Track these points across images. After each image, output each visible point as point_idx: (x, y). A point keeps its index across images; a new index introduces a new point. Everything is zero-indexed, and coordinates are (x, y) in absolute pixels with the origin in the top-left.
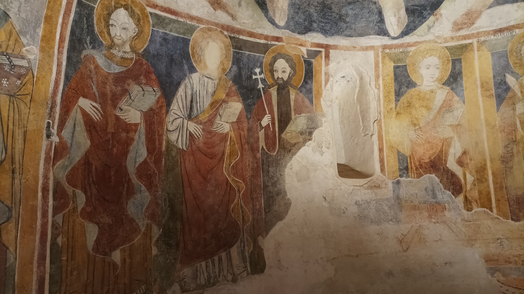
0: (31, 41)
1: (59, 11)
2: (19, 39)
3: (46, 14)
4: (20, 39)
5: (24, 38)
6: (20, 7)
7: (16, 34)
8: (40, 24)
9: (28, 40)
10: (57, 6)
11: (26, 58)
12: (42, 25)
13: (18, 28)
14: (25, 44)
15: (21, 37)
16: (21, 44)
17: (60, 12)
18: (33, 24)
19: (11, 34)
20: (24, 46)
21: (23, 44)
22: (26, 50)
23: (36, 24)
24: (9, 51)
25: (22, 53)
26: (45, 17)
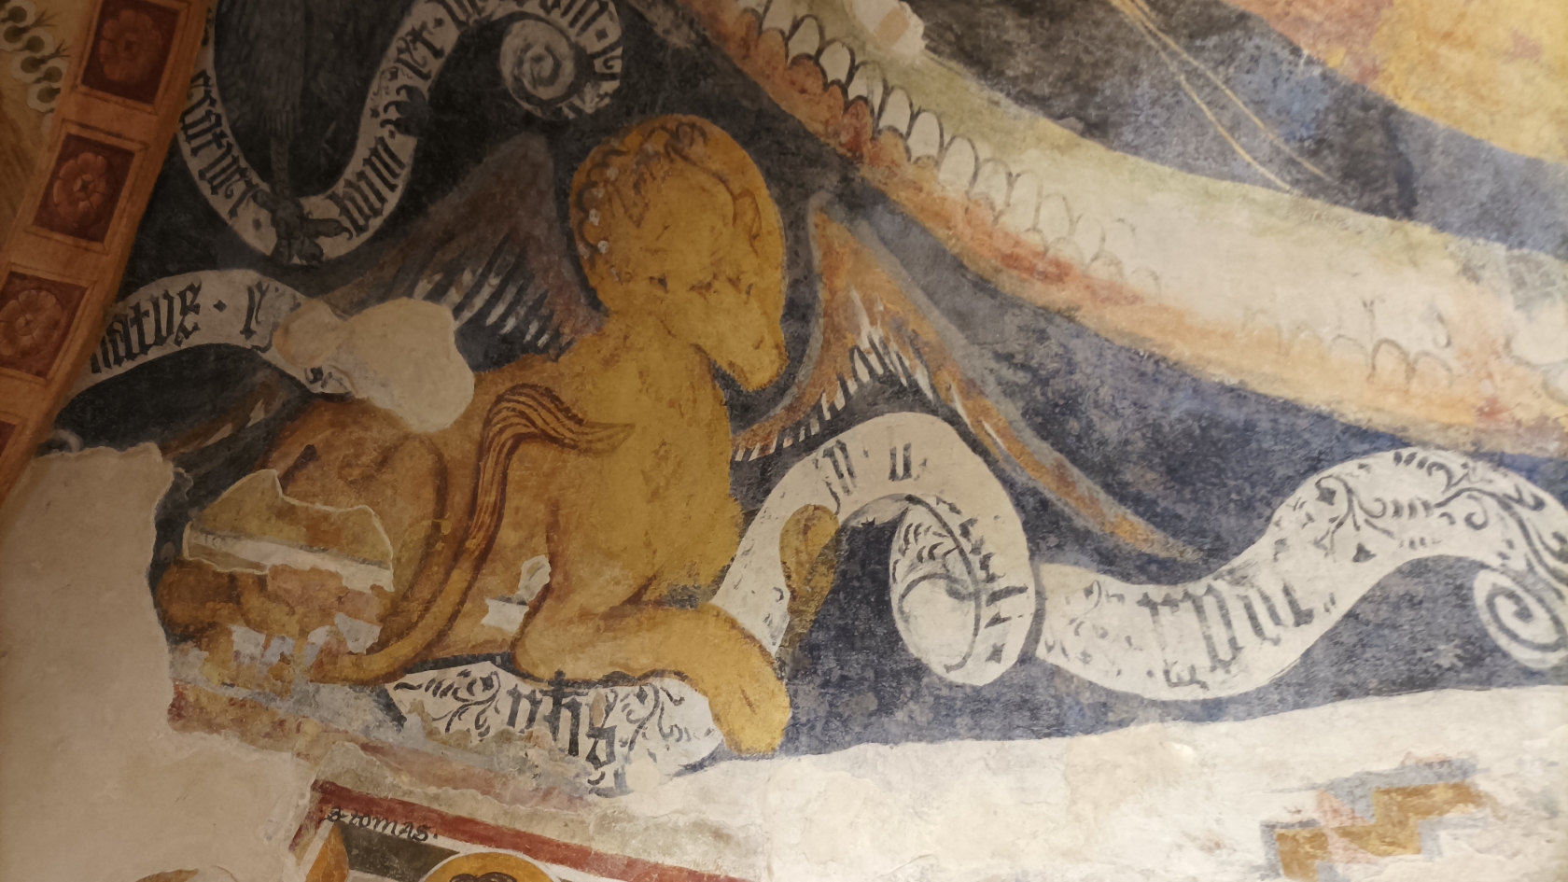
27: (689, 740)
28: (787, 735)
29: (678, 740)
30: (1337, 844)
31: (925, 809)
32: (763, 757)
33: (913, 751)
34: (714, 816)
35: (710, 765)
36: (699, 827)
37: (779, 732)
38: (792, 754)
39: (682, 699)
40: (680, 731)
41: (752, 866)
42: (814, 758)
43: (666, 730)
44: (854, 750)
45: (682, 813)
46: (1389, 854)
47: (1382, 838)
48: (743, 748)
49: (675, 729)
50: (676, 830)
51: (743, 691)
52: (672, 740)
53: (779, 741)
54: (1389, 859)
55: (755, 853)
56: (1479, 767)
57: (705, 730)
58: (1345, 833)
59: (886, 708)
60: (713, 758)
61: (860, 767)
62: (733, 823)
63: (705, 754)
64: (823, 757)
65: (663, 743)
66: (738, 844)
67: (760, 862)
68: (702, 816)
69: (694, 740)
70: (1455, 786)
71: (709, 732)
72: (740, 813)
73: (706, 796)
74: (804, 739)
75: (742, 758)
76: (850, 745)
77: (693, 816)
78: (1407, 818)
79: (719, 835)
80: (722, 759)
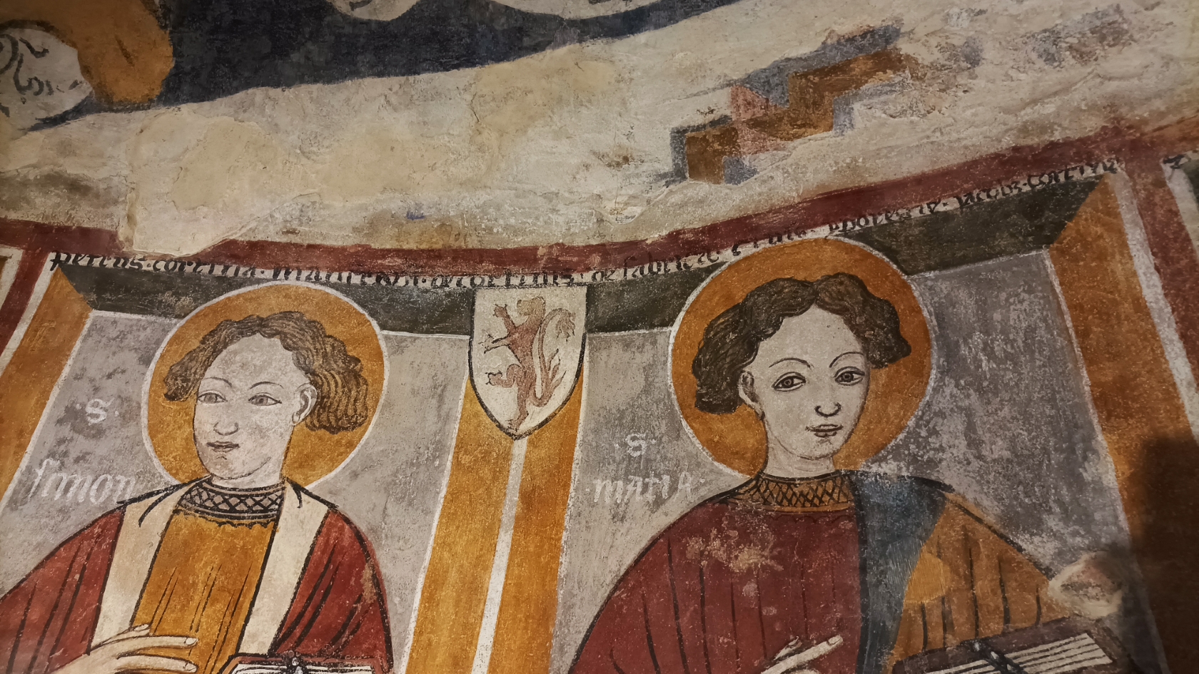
0: (1075, 534)
1: (1151, 336)
2: (1012, 553)
3: (1094, 385)
4: (1020, 549)
5: (1036, 539)
6: (970, 428)
7: (993, 537)
8: (1089, 439)
9: (1055, 535)
10: (1126, 326)
11: (1080, 623)
12: (1100, 437)
13: (991, 510)
14: (1046, 562)
15: (1023, 540)
16: (1029, 568)
17: (1155, 335)
18: (1056, 458)
19: (968, 549)
20: (1049, 573)
21: (1037, 565)
22: (1066, 587)
23: (1072, 450)
24: (993, 627)
25: (1050, 608)
26: (1095, 400)
27: (51, 92)
28: (168, 85)
29: (37, 94)
30: (747, 137)
31: (315, 149)
32: (138, 109)
33: (307, 93)
34: (72, 168)
35: (75, 118)
36: (53, 180)
37: (159, 82)
38: (172, 104)
39: (45, 51)
40: (41, 84)
41: (110, 216)
42: (195, 106)
43: (24, 83)
44: (240, 96)
45: (34, 166)
46: (799, 137)
47: (793, 123)
48: (115, 100)
49: (34, 82)
50: (25, 184)
51: (120, 42)
52: (29, 93)
53: (157, 92)
54: (797, 142)
55: (116, 202)
56: (902, 30)
57: (71, 82)
58: (755, 123)
59: (281, 51)
60: (78, 111)
61: (245, 111)
62: (95, 175)
63: (69, 106)
64: (206, 105)
65: (18, 96)
66: (97, 196)
67: (120, 211)
68: (57, 169)
69: (56, 93)
70: (877, 55)
71: (75, 84)
72: (104, 164)
73: (66, 149)
74: (186, 88)
75: (112, 111)
76: (237, 91)
77: (46, 169)
78: (823, 97)
79: (77, 188)
80: (89, 112)
